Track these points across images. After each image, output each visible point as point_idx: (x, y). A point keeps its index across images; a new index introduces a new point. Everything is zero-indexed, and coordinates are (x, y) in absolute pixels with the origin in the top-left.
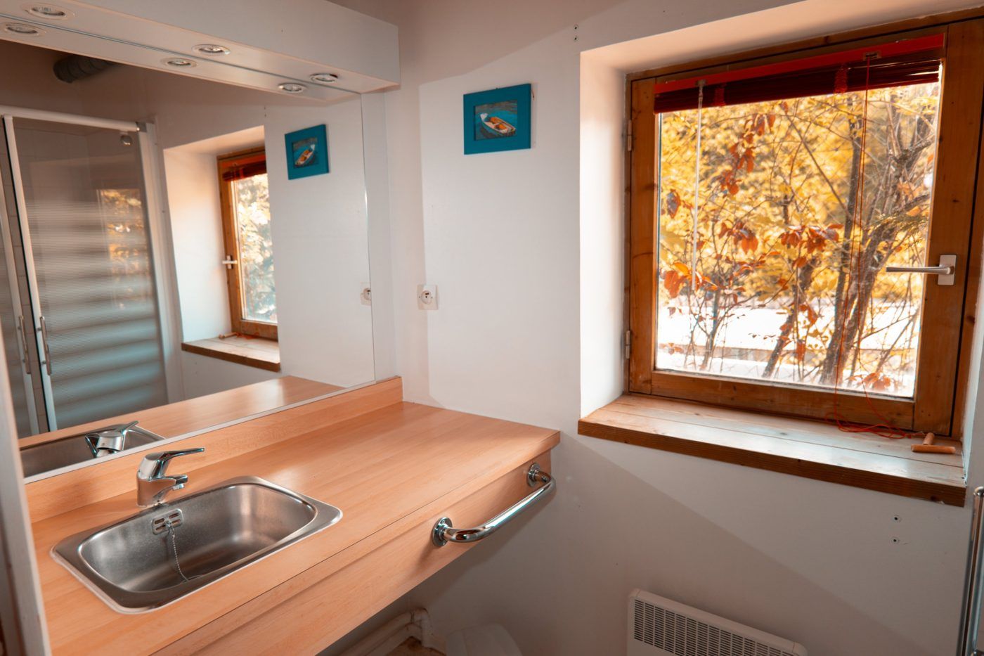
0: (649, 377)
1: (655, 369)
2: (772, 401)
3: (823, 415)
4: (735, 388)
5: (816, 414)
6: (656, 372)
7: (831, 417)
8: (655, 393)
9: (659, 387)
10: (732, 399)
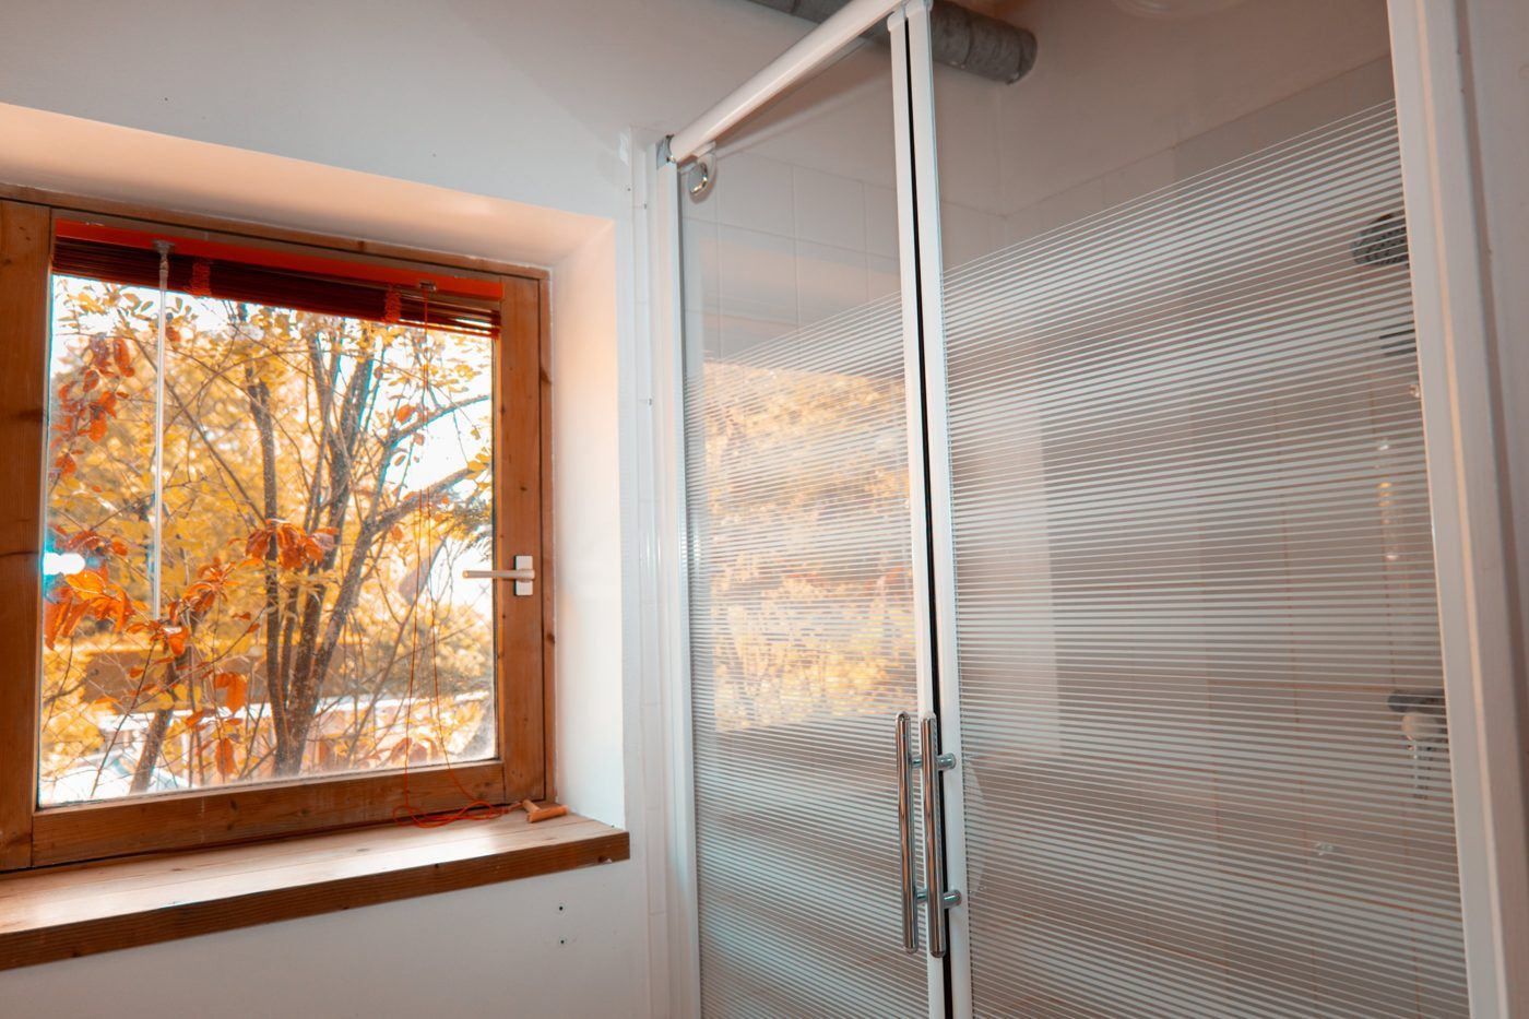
0: (27, 828)
1: (38, 808)
2: (304, 812)
3: (388, 814)
4: (234, 805)
5: (378, 817)
6: (45, 813)
7: (399, 813)
8: (43, 863)
9: (53, 846)
10: (230, 827)
